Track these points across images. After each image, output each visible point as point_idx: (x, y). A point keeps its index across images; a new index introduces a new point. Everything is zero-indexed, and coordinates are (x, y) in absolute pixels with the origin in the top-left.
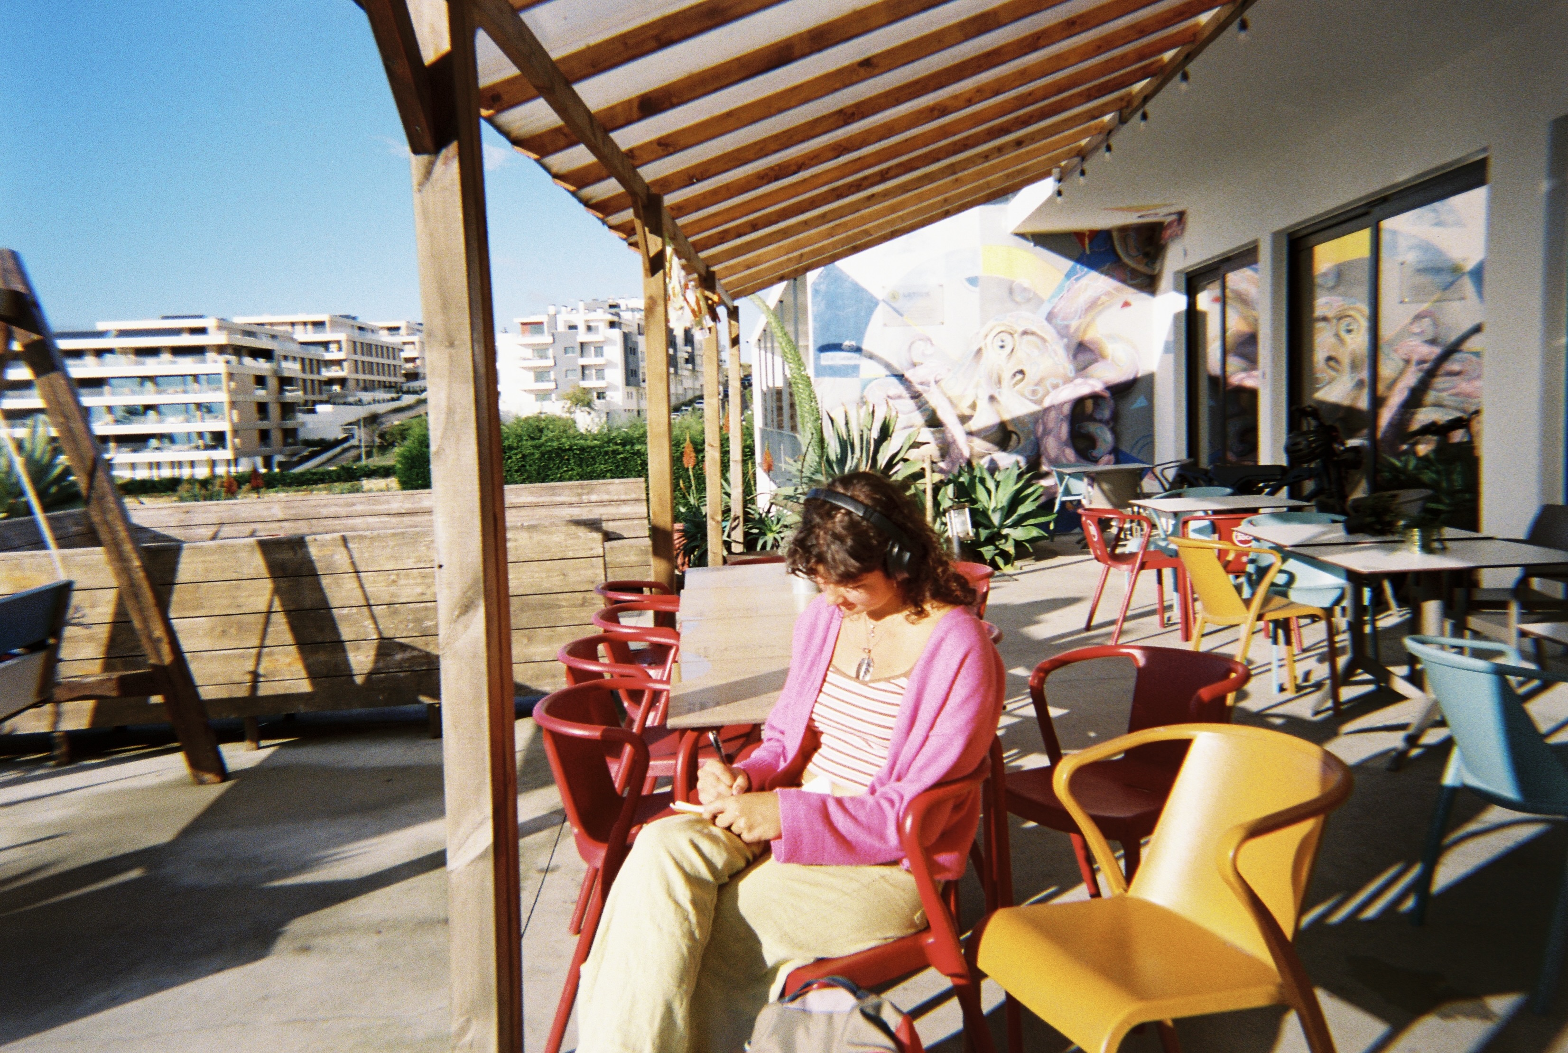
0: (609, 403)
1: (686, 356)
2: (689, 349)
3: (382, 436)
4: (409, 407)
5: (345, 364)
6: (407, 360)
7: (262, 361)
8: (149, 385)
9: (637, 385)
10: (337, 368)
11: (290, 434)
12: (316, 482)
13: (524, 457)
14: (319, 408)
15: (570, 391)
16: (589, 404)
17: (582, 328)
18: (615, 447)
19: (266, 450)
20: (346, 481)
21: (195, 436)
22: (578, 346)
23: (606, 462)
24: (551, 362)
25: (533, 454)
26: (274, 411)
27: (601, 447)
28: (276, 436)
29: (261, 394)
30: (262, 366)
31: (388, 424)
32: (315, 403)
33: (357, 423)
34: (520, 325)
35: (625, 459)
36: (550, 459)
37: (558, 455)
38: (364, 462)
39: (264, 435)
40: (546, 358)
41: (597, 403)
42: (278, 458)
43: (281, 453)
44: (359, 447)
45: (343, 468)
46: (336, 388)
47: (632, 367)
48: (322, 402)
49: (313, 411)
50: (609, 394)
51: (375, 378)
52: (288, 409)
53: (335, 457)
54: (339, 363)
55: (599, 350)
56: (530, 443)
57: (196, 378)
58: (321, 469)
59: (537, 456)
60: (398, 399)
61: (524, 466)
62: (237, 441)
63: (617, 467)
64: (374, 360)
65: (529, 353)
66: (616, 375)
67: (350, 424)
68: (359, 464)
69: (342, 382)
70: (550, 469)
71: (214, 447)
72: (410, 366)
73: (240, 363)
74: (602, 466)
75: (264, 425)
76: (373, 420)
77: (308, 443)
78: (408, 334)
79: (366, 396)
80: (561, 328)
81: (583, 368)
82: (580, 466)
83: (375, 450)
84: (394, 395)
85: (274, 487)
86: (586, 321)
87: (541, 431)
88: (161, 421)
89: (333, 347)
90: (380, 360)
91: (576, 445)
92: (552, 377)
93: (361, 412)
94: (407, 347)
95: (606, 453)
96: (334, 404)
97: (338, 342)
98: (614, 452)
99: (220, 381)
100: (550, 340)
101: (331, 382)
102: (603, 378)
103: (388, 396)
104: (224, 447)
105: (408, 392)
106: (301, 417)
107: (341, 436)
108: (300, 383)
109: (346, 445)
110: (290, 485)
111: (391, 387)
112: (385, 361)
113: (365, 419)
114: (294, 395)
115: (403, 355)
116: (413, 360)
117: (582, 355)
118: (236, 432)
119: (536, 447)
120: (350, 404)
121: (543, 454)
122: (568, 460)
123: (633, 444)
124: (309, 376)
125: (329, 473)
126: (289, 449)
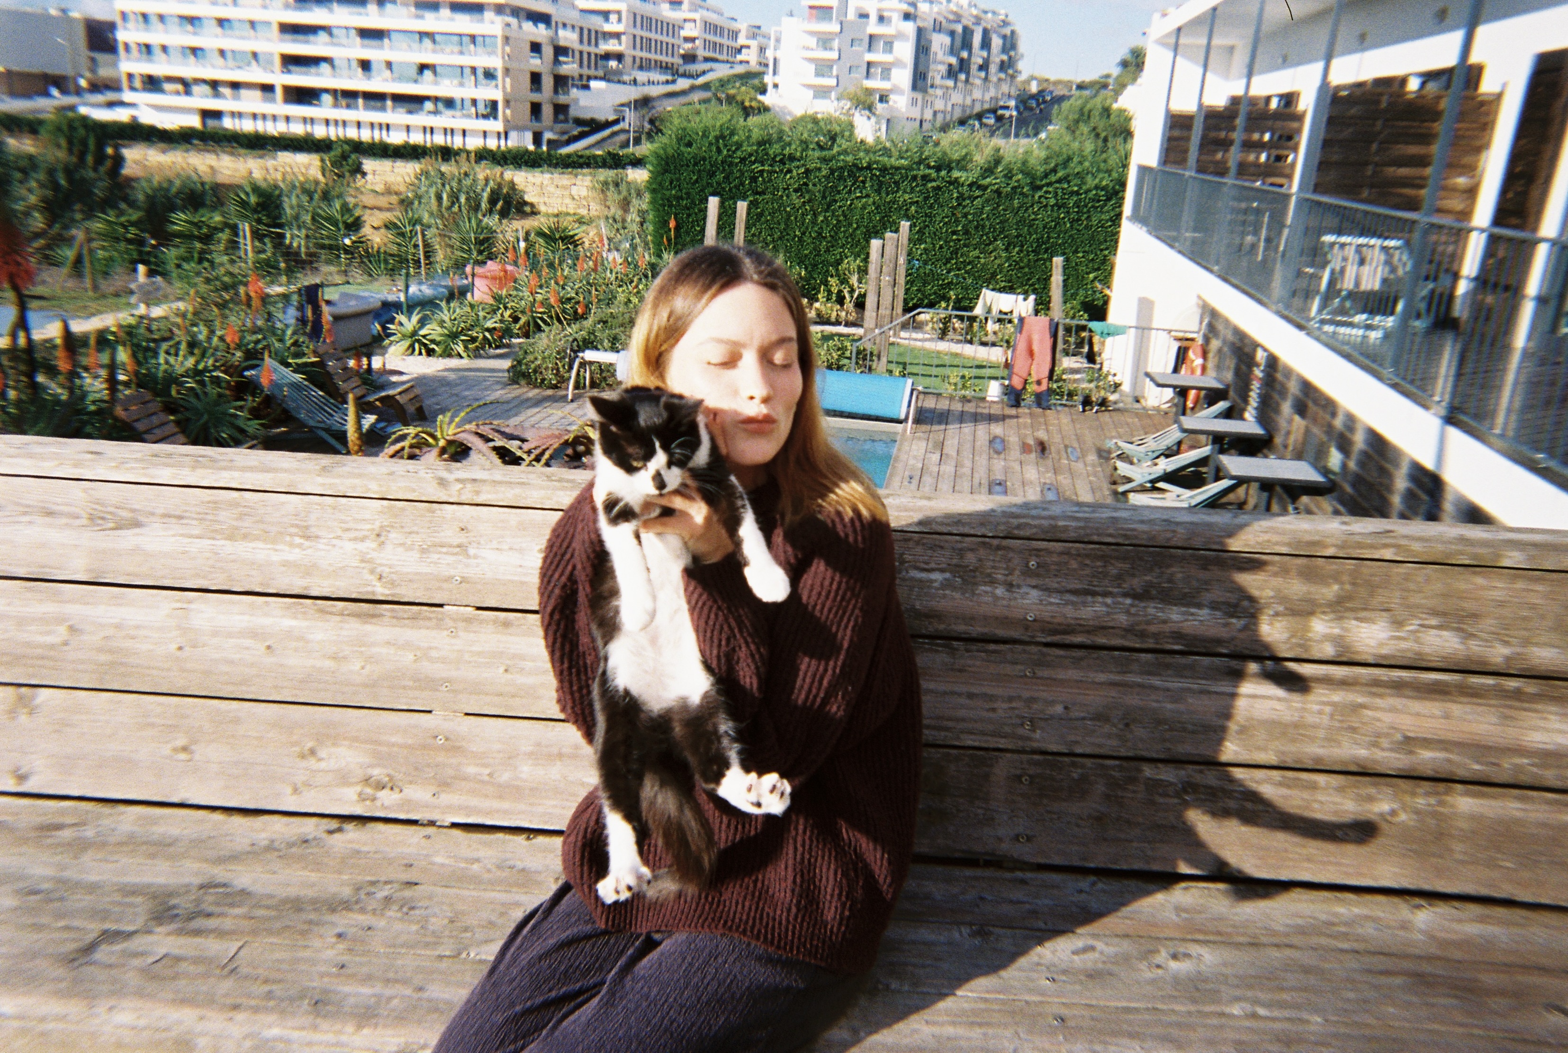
0: (891, 109)
1: (980, 61)
2: (985, 54)
3: (652, 122)
4: (683, 93)
5: (623, 38)
6: (687, 39)
7: (542, 26)
8: (427, 42)
9: (924, 91)
10: (616, 41)
11: (561, 110)
12: (581, 166)
13: (807, 172)
14: (593, 84)
15: (852, 89)
16: (870, 108)
17: (873, 18)
18: (927, 171)
19: (537, 126)
20: (610, 167)
21: (468, 104)
22: (867, 40)
23: (912, 190)
24: (834, 55)
25: (819, 169)
26: (548, 83)
27: (909, 169)
28: (547, 111)
29: (535, 63)
30: (540, 33)
31: (660, 109)
32: (589, 78)
33: (628, 105)
34: (807, 10)
35: (939, 188)
36: (841, 178)
37: (851, 174)
38: (631, 149)
39: (536, 109)
40: (831, 49)
41: (880, 107)
42: (548, 135)
43: (551, 129)
44: (628, 131)
45: (609, 153)
46: (613, 64)
47: (921, 68)
48: (596, 78)
49: (587, 87)
50: (892, 97)
51: (652, 56)
52: (561, 82)
53: (603, 140)
54: (617, 36)
55: (889, 46)
56: (817, 154)
57: (473, 38)
58: (587, 152)
59: (824, 173)
60: (674, 82)
61: (805, 184)
62: (508, 112)
63: (926, 198)
64: (653, 36)
65: (812, 42)
66: (903, 77)
67: (622, 105)
68: (625, 151)
69: (619, 57)
70: (839, 192)
71: (485, 117)
72: (689, 45)
73: (520, 27)
74: (907, 196)
75: (536, 97)
76: (645, 102)
77: (579, 122)
78: (690, 11)
79: (642, 76)
80: (851, 15)
81: (869, 64)
82: (878, 191)
83: (644, 137)
84: (670, 78)
85: (540, 166)
86: (879, 10)
87: (833, 138)
88: (436, 83)
89: (613, 18)
90: (659, 37)
91: (877, 162)
92: (835, 73)
93: (633, 93)
94: (688, 25)
95: (914, 178)
96: (609, 81)
97: (619, 13)
98: (925, 178)
99: (495, 46)
100: (837, 28)
101: (607, 56)
102: (889, 79)
103: (663, 78)
104: (495, 118)
105: (684, 75)
106: (574, 92)
107: (611, 118)
108: (577, 55)
109: (616, 128)
110: (556, 166)
111: (667, 68)
112: (664, 38)
113: (636, 101)
114: (569, 67)
115: (683, 33)
116: (692, 40)
117: (870, 49)
118: (507, 102)
119: (824, 160)
120: (624, 83)
121: (832, 171)
122: (864, 182)
123: (950, 170)
124: (586, 48)
125: (595, 157)
126: (560, 127)
